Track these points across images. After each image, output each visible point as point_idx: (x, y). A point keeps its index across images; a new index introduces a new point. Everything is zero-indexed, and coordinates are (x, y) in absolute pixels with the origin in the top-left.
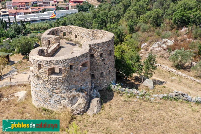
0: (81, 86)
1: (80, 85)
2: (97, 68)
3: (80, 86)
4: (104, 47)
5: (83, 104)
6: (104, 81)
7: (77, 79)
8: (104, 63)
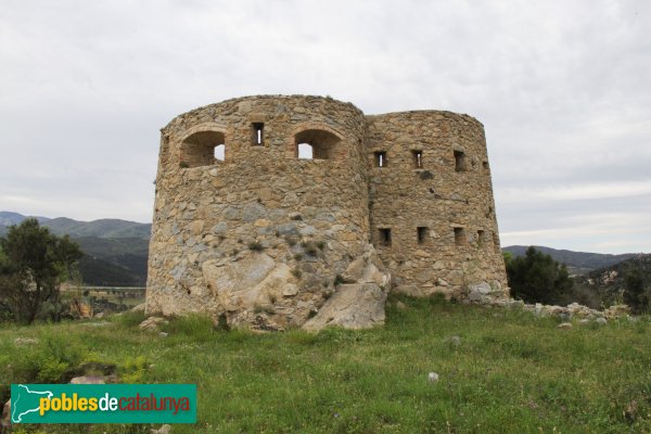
0: (298, 218)
1: (294, 214)
2: (403, 206)
3: (292, 219)
4: (424, 128)
5: (290, 285)
6: (436, 266)
7: (279, 184)
8: (432, 191)
